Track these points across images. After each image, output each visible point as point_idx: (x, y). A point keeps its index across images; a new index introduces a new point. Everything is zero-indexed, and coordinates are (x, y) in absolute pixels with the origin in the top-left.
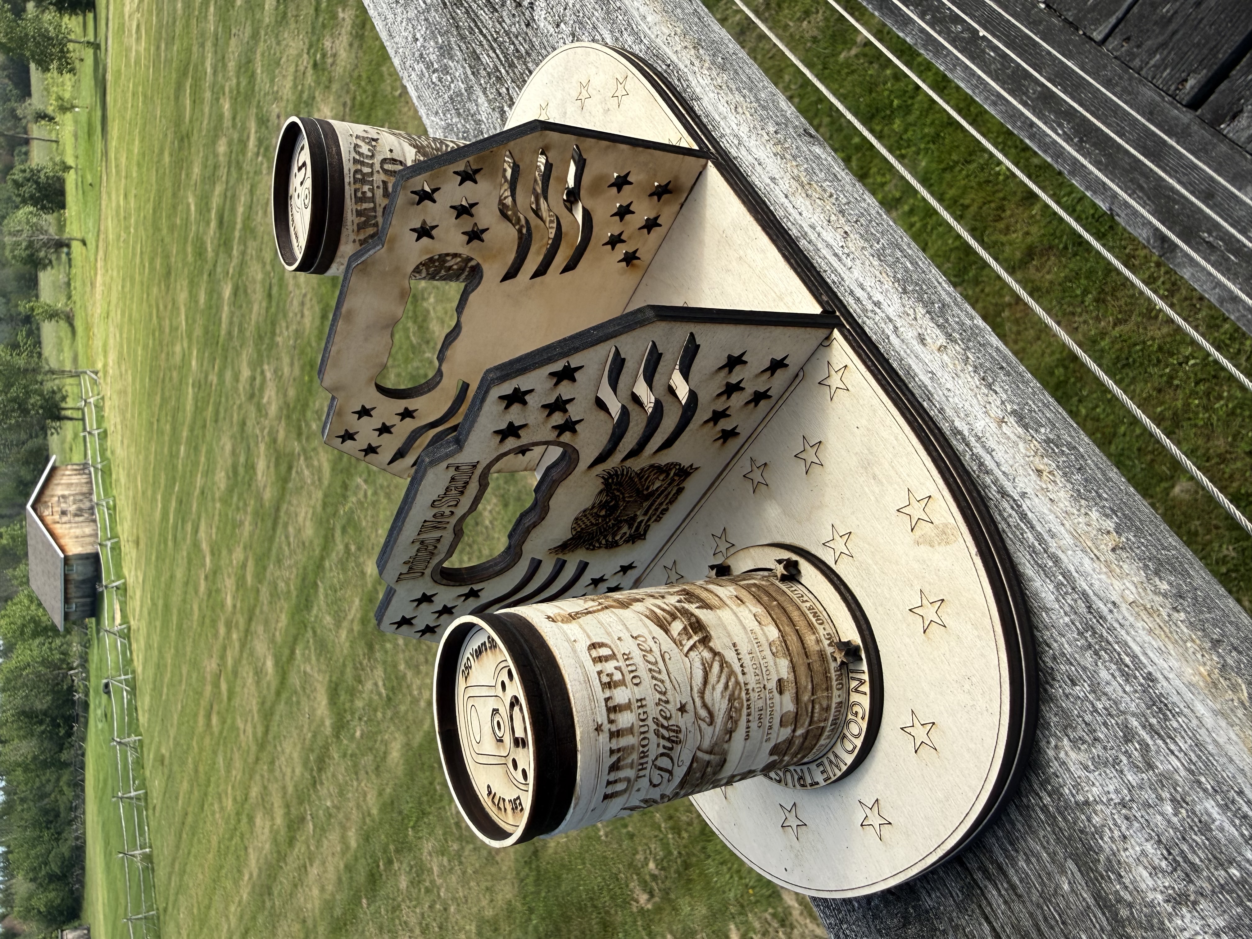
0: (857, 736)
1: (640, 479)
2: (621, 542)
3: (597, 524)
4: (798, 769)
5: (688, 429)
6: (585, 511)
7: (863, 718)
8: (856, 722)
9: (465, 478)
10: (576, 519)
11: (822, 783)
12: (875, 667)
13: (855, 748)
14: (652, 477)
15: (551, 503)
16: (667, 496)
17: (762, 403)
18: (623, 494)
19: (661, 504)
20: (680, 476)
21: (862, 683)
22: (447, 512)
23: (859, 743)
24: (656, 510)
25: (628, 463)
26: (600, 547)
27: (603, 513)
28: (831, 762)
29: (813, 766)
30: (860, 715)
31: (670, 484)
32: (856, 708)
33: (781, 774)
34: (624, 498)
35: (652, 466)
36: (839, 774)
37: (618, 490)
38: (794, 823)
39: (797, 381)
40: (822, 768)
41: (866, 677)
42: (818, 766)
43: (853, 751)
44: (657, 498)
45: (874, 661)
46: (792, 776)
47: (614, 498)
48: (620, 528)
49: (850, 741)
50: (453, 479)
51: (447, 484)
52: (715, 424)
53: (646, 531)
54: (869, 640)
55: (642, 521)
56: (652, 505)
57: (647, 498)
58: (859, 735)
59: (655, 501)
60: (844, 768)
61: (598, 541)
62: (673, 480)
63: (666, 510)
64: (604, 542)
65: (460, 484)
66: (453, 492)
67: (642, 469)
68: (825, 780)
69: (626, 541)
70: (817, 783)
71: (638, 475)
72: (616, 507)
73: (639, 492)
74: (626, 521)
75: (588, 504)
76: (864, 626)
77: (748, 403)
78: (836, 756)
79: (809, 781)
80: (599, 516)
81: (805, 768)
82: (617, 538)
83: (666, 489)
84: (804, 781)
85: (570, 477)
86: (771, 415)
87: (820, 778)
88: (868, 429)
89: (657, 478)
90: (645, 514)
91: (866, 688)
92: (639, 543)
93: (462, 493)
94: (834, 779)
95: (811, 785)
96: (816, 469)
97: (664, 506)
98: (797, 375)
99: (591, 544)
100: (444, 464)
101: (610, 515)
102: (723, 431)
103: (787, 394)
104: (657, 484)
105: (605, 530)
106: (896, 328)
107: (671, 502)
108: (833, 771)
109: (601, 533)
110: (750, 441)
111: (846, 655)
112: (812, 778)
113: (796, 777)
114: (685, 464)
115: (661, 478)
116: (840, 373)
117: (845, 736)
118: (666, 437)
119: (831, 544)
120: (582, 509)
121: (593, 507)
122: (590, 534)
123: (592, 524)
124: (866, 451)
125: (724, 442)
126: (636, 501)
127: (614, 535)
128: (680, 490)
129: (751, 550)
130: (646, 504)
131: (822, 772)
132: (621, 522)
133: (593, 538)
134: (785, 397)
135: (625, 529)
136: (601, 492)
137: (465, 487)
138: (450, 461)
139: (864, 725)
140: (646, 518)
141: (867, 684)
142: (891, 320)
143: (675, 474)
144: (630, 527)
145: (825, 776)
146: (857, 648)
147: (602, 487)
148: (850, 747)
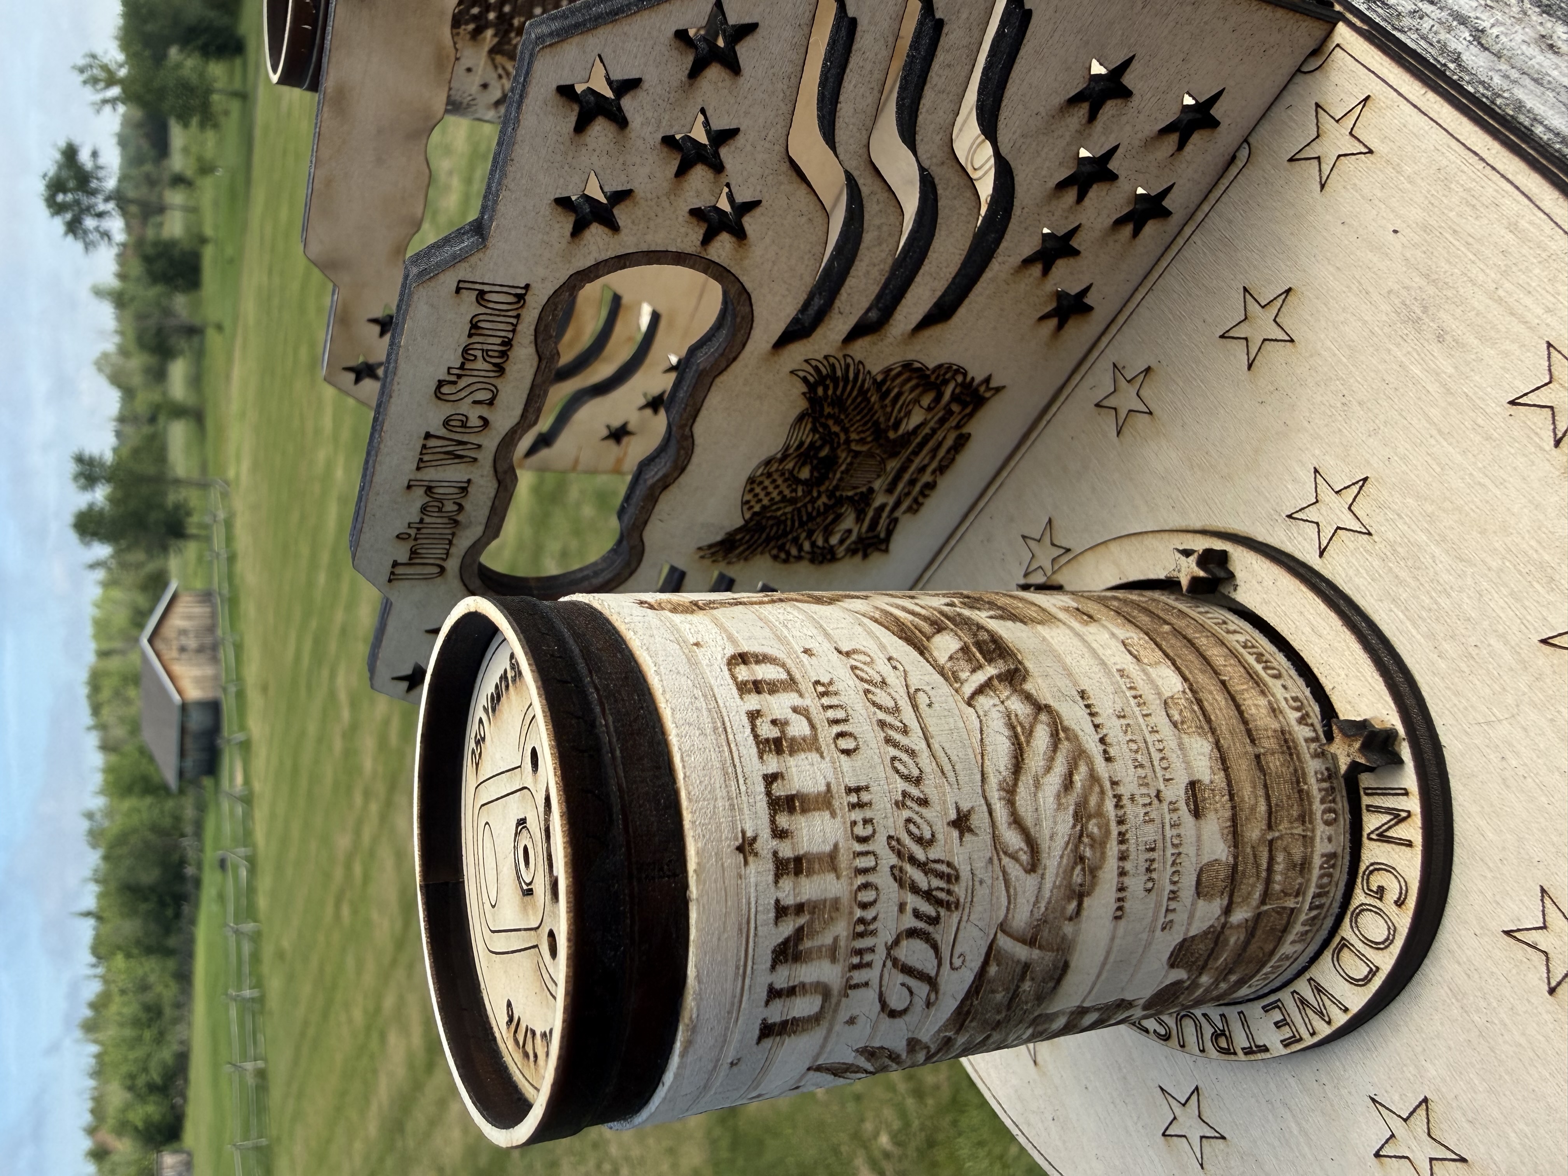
0: (1376, 946)
1: (884, 396)
2: (841, 551)
3: (793, 501)
4: (1214, 1014)
5: (988, 275)
6: (768, 462)
7: (1400, 903)
8: (1379, 912)
9: (501, 328)
10: (751, 480)
11: (1278, 1050)
12: (1435, 784)
13: (1373, 972)
14: (907, 397)
15: (700, 429)
16: (935, 451)
17: (1150, 228)
18: (846, 431)
19: (922, 470)
20: (964, 405)
21: (1399, 817)
22: (474, 421)
23: (1386, 961)
24: (912, 482)
25: (860, 349)
26: (799, 558)
27: (805, 474)
28: (1303, 1003)
29: (1254, 1010)
30: (1392, 895)
31: (942, 421)
32: (1377, 880)
33: (1170, 1021)
34: (848, 441)
35: (907, 366)
36: (1324, 1030)
37: (838, 422)
38: (1196, 1131)
39: (1234, 170)
40: (1277, 1016)
41: (1413, 804)
42: (1266, 1009)
43: (1367, 980)
44: (916, 453)
45: (1433, 769)
46: (1199, 1028)
47: (828, 438)
48: (838, 518)
49: (1361, 956)
50: (474, 327)
51: (464, 340)
52: (1046, 272)
53: (890, 533)
54: (1418, 719)
55: (882, 507)
56: (903, 469)
57: (894, 448)
58: (1388, 942)
59: (910, 461)
60: (1340, 1019)
61: (796, 540)
62: (949, 413)
63: (931, 486)
64: (807, 546)
65: (494, 343)
66: (480, 364)
67: (887, 371)
68: (1286, 1043)
69: (852, 552)
70: (1264, 1049)
71: (878, 385)
72: (831, 462)
73: (879, 433)
74: (850, 499)
75: (773, 446)
76: (1404, 688)
77: (1119, 223)
78: (1319, 989)
79: (1241, 1041)
80: (798, 481)
81: (1232, 1013)
82: (834, 540)
83: (934, 431)
84: (1229, 1040)
85: (736, 367)
86: (1164, 263)
87: (1272, 1038)
88: (1426, 228)
89: (917, 401)
90: (890, 491)
91: (1413, 830)
92: (876, 558)
93: (500, 370)
94: (1310, 1041)
95: (1248, 1051)
96: (1276, 354)
97: (927, 478)
98: (1233, 158)
99: (781, 548)
100: (449, 280)
101: (819, 482)
102: (1061, 296)
103: (1206, 208)
104: (917, 418)
105: (811, 518)
106: (1478, 36)
107: (942, 469)
108: (1308, 1023)
109: (802, 524)
110: (1114, 329)
111: (1364, 748)
112: (1250, 1036)
113: (1208, 1031)
114: (977, 373)
115: (926, 401)
116: (1349, 122)
117: (1344, 944)
118: (940, 286)
119: (1312, 514)
120: (764, 455)
121: (785, 457)
122: (779, 522)
123: (784, 499)
124: (1419, 281)
125: (1060, 327)
126: (870, 455)
127: (828, 532)
128: (962, 441)
129: (1114, 547)
130: (893, 465)
131: (1278, 1025)
132: (840, 502)
133: (785, 534)
134: (1200, 216)
135: (849, 522)
136: (800, 418)
137: (504, 354)
138: (463, 272)
139: (1404, 920)
140: (891, 500)
141: (1417, 820)
142: (1463, 20)
143: (954, 398)
144: (859, 519)
145: (1286, 1033)
146: (1390, 736)
147: (802, 405)
148: (1362, 971)
